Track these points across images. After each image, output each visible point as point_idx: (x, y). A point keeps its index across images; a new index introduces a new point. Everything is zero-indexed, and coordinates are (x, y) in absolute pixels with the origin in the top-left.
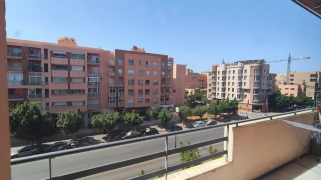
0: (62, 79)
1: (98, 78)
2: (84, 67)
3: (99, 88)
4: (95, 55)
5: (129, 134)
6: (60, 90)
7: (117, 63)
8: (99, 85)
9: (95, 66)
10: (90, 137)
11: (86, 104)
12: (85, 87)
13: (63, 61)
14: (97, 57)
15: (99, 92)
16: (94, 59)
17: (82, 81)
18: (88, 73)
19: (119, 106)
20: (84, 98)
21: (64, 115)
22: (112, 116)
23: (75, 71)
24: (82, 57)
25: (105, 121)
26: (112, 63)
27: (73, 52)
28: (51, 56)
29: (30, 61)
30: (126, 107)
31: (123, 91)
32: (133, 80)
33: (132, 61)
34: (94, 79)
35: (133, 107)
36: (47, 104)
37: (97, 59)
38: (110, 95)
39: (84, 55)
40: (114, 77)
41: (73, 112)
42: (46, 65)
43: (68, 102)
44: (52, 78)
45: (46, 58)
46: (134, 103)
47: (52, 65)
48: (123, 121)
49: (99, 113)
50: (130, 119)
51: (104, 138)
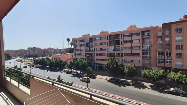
0: (129, 47)
1: (148, 46)
2: (140, 40)
3: (149, 53)
4: (147, 31)
5: (172, 89)
6: (128, 54)
7: (164, 34)
8: (149, 50)
9: (147, 38)
10: (142, 82)
11: (141, 62)
12: (140, 52)
13: (129, 39)
14: (148, 32)
15: (149, 55)
16: (146, 34)
17: (138, 48)
18: (142, 43)
19: (166, 66)
20: (140, 58)
21: (127, 67)
22: (157, 72)
23: (135, 43)
24: (139, 34)
25: (150, 74)
26: (160, 34)
27: (134, 33)
28: (124, 37)
29: (116, 41)
30: (174, 67)
31: (170, 54)
32: (182, 45)
33: (180, 30)
34: (146, 47)
35: (181, 68)
36: (122, 60)
37: (148, 33)
38: (158, 57)
39: (140, 33)
40: (161, 44)
41: (131, 65)
42: (122, 41)
43: (131, 60)
44: (124, 47)
45: (122, 38)
46: (183, 65)
47: (124, 41)
48: (167, 78)
49: (148, 69)
50: (174, 78)
51: (150, 86)
